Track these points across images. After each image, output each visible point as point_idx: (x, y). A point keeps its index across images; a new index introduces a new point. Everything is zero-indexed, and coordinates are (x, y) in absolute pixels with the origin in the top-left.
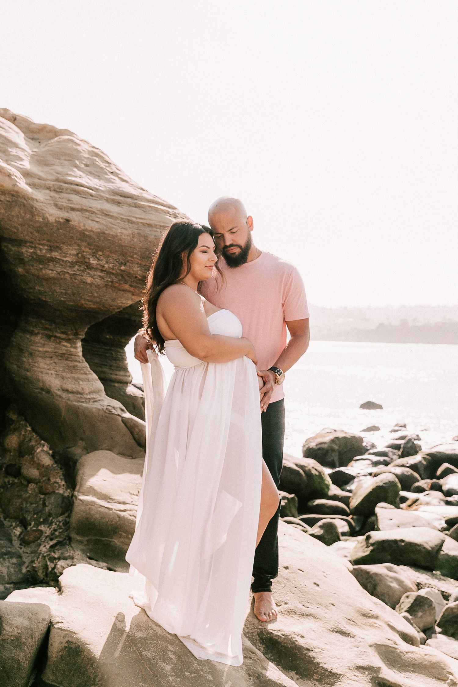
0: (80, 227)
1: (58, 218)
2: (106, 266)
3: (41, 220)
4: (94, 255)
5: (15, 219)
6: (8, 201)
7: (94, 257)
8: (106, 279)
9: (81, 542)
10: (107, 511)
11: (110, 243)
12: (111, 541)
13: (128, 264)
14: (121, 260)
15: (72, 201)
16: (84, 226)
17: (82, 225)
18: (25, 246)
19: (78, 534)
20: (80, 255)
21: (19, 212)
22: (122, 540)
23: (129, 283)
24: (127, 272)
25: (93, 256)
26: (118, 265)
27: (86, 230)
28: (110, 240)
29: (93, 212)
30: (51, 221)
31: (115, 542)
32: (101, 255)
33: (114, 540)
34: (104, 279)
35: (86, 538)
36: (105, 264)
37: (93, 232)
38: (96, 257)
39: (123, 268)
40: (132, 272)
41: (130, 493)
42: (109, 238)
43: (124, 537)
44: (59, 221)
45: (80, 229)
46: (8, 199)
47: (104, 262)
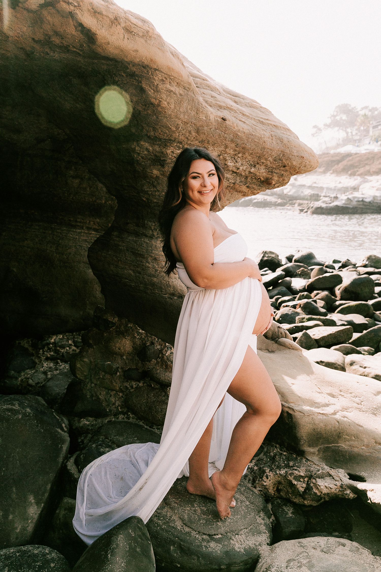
0: (234, 128)
1: (217, 116)
2: (241, 168)
3: (205, 119)
4: (234, 158)
5: (182, 116)
6: (181, 95)
7: (233, 159)
8: (230, 181)
9: (314, 453)
10: (324, 417)
11: (256, 145)
12: (339, 447)
13: (257, 166)
14: (251, 162)
15: (216, 97)
16: (237, 126)
17: (235, 125)
18: (172, 146)
19: (309, 446)
20: (221, 157)
21: (187, 108)
22: (347, 443)
23: (247, 185)
24: (254, 174)
25: (232, 157)
26: (249, 166)
27: (239, 131)
28: (256, 141)
29: (236, 112)
30: (212, 119)
31: (342, 446)
32: (239, 157)
33: (341, 445)
34: (228, 181)
35: (317, 449)
36: (240, 166)
37: (244, 133)
38: (235, 159)
39: (253, 170)
40: (258, 174)
41: (318, 392)
42: (256, 140)
43: (348, 441)
44: (218, 120)
45: (235, 130)
46: (181, 92)
47: (240, 164)
